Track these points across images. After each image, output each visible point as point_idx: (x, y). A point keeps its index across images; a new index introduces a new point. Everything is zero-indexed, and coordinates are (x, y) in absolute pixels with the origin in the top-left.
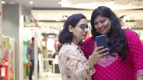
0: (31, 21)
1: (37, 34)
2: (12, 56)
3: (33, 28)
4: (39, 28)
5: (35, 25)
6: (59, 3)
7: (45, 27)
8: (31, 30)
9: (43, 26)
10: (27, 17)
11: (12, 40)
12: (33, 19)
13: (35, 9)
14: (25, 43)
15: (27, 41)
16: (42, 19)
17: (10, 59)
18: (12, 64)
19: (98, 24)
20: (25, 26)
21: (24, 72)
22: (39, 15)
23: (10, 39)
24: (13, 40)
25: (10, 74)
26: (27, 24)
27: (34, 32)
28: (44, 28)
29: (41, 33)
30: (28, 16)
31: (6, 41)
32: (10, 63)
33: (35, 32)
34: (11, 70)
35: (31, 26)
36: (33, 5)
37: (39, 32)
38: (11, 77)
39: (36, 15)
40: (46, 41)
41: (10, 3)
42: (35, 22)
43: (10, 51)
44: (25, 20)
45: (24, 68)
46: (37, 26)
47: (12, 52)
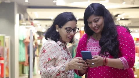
0: (27, 20)
1: (32, 32)
2: (8, 54)
3: (28, 26)
4: (34, 26)
5: (30, 24)
6: (54, 2)
7: (40, 25)
8: (27, 28)
9: (38, 25)
10: (22, 15)
11: (7, 39)
12: (29, 18)
13: (30, 7)
14: (20, 41)
15: (22, 39)
16: (37, 17)
17: (5, 57)
18: (8, 62)
19: (91, 23)
20: (20, 25)
21: (20, 70)
22: (34, 14)
23: (6, 37)
24: (9, 38)
25: (5, 72)
26: (22, 22)
27: (29, 30)
28: (39, 27)
29: (37, 31)
30: (24, 14)
31: (2, 39)
32: (6, 61)
33: (31, 31)
34: (7, 68)
35: (27, 25)
36: (29, 3)
37: (34, 30)
38: (6, 75)
39: (31, 13)
40: (42, 39)
41: (5, 2)
42: (31, 21)
43: (6, 49)
44: (20, 19)
45: (20, 66)
46: (32, 24)
47: (8, 50)
